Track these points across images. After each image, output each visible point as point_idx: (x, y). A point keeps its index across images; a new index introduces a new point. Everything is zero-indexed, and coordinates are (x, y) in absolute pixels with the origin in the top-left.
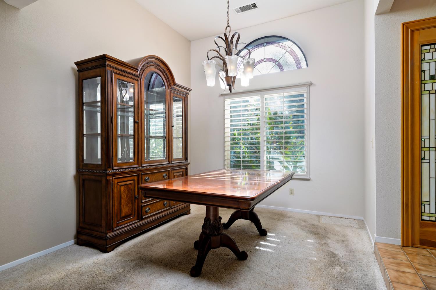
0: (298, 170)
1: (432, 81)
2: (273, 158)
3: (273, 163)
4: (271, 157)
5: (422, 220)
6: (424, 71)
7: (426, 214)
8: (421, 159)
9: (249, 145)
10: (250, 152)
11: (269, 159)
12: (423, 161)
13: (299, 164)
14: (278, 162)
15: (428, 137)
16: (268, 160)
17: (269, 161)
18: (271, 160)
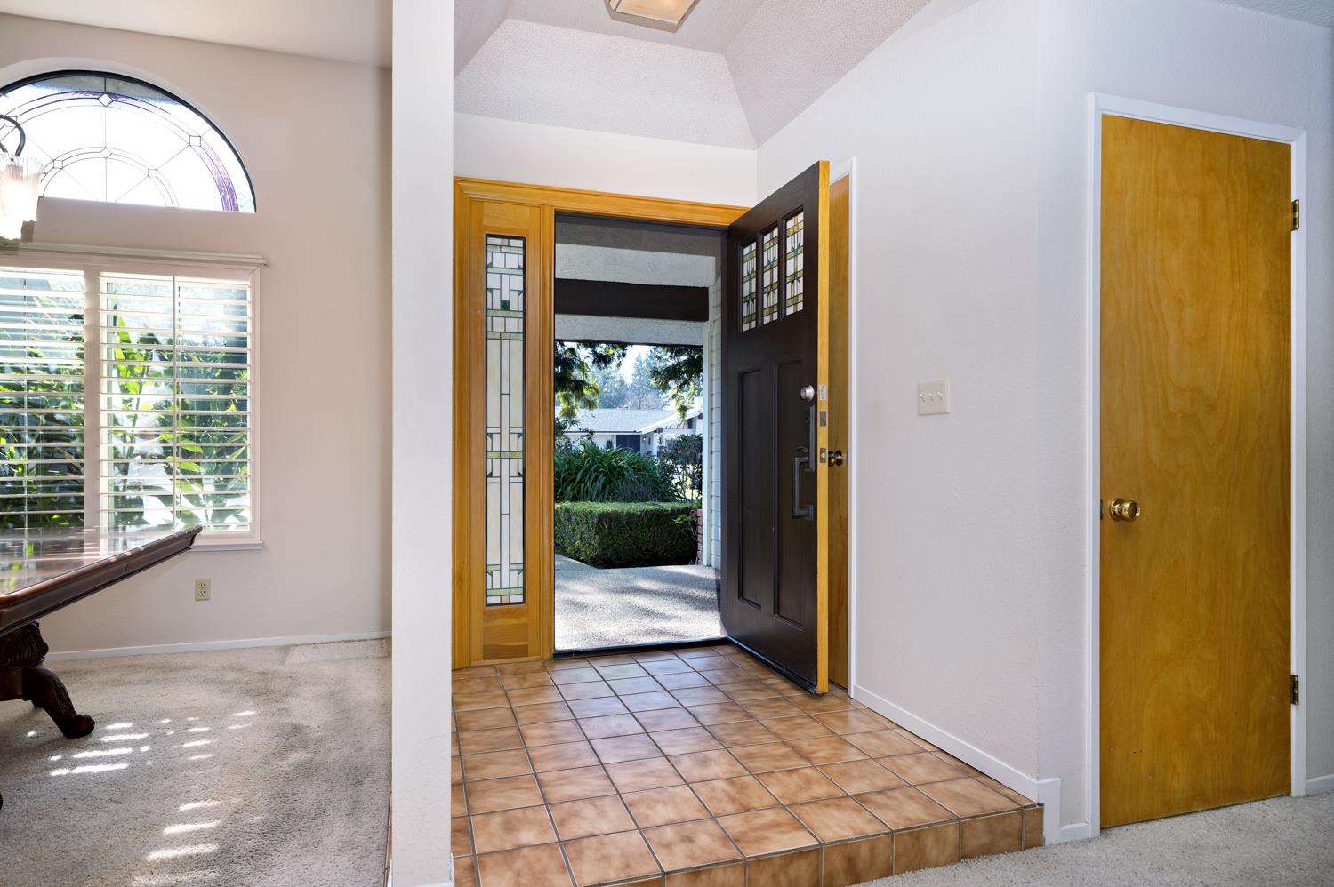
0: (230, 520)
1: (504, 313)
2: (136, 487)
3: (139, 502)
4: (128, 484)
5: (488, 605)
6: (491, 290)
7: (494, 592)
8: (487, 477)
9: (38, 441)
10: (43, 469)
11: (124, 491)
12: (489, 480)
13: (229, 503)
14: (156, 498)
15: (498, 430)
16: (121, 494)
17: (124, 497)
18: (131, 494)
